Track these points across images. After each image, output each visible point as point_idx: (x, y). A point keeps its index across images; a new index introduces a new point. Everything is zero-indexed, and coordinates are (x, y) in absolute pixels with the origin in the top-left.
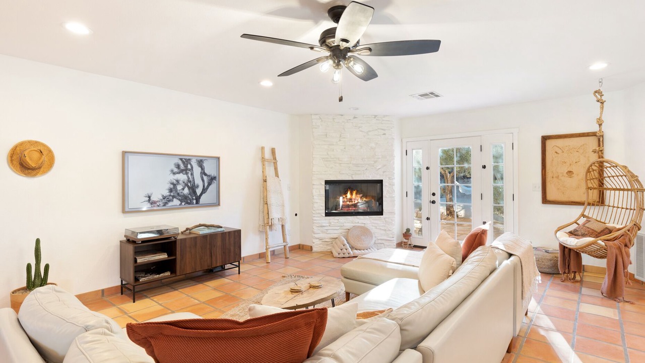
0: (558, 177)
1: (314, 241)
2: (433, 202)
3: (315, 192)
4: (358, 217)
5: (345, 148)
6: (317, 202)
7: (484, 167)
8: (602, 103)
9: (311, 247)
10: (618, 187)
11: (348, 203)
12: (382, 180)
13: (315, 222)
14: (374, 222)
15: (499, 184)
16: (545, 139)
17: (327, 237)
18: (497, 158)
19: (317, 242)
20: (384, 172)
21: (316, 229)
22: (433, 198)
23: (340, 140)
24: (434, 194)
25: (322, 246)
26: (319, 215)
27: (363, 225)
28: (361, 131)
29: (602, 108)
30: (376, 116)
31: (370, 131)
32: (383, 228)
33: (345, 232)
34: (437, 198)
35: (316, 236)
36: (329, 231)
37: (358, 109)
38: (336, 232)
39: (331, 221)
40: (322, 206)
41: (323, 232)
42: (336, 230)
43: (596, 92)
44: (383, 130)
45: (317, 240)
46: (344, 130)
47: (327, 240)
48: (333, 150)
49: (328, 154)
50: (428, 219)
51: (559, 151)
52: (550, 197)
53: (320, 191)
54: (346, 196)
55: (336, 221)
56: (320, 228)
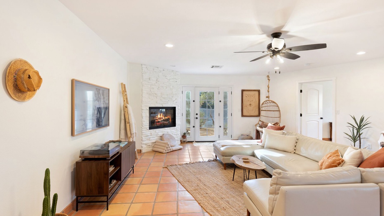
0: (246, 106)
1: (143, 146)
2: (197, 118)
3: (144, 115)
4: (165, 128)
5: (159, 88)
6: (144, 121)
7: (220, 101)
8: (269, 80)
9: (141, 150)
10: (266, 110)
11: (159, 120)
12: (175, 107)
13: (143, 133)
14: (172, 130)
15: (226, 109)
16: (243, 91)
17: (149, 142)
18: (225, 97)
19: (144, 146)
20: (176, 102)
21: (144, 138)
22: (197, 116)
23: (156, 83)
24: (197, 114)
25: (147, 148)
26: (145, 129)
27: (167, 133)
28: (167, 79)
29: (269, 82)
30: (173, 71)
31: (170, 79)
32: (175, 134)
33: (158, 138)
34: (198, 116)
35: (144, 142)
36: (151, 138)
37: (175, 66)
38: (154, 138)
39: (152, 132)
40: (147, 123)
41: (147, 140)
42: (154, 137)
43: (267, 76)
44: (176, 79)
45: (144, 145)
46: (159, 77)
47: (150, 144)
48: (153, 89)
49: (150, 91)
50: (194, 127)
51: (247, 96)
52: (244, 114)
53: (146, 114)
54: (158, 117)
55: (154, 132)
56: (146, 137)
